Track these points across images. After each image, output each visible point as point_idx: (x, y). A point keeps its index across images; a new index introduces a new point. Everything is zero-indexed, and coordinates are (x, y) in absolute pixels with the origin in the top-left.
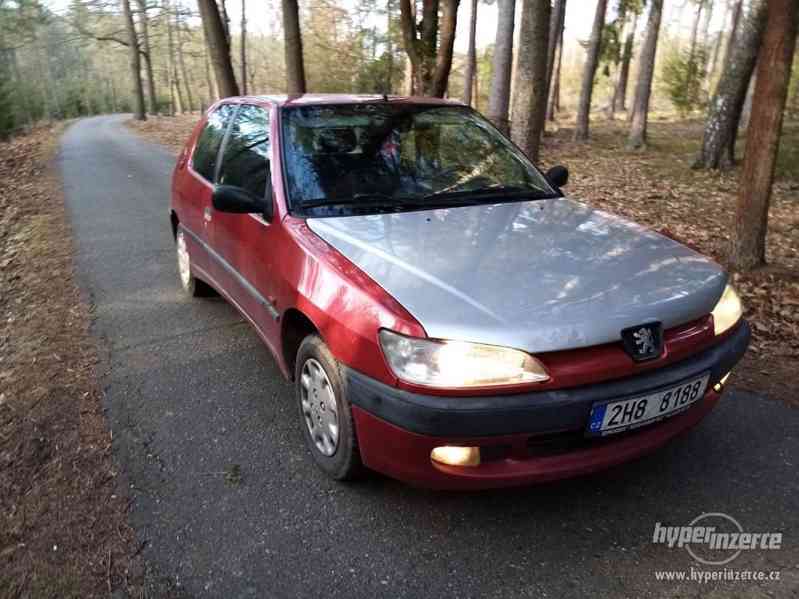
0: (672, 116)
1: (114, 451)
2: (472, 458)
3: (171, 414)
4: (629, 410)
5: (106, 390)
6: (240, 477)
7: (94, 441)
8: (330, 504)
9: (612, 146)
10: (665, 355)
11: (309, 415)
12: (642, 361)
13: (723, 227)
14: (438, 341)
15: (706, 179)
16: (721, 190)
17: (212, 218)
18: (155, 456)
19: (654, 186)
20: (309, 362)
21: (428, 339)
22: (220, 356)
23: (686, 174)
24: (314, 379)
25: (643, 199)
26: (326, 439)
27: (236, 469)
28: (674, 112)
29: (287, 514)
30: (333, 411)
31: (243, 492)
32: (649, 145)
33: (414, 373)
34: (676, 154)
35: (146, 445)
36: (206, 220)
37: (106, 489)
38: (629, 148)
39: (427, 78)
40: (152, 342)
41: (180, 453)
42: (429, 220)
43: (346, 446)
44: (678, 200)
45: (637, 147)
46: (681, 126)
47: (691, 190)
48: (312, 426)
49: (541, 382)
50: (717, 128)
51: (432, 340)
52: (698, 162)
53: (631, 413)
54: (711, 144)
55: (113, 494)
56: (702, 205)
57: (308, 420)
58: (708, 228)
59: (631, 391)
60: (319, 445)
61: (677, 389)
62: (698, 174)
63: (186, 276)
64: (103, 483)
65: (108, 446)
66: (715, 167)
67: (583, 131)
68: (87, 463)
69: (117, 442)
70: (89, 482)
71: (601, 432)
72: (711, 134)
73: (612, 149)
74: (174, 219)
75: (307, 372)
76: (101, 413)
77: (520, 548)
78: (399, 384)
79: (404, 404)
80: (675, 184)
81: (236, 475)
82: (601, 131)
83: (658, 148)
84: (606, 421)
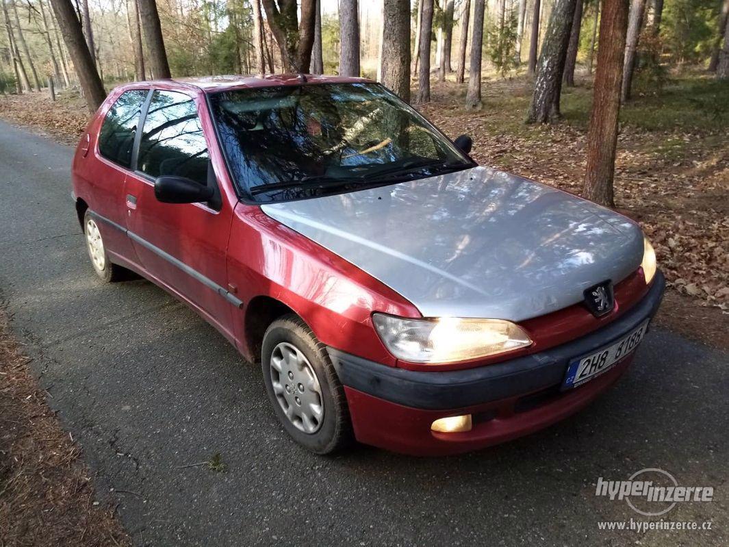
0: (494, 76)
1: (79, 455)
2: (466, 424)
3: (127, 408)
4: (595, 362)
5: (48, 390)
6: (222, 466)
7: (55, 446)
8: (319, 480)
9: (451, 106)
10: (616, 309)
11: (281, 395)
12: (601, 317)
13: (566, 175)
14: (432, 319)
15: (540, 132)
16: (554, 141)
17: (138, 207)
18: (126, 455)
19: (498, 141)
20: (281, 346)
21: (423, 318)
22: (158, 340)
23: (522, 128)
24: (288, 362)
25: (492, 154)
26: (305, 417)
27: (217, 458)
28: (495, 72)
29: (280, 496)
30: (313, 391)
31: (229, 480)
32: (484, 104)
33: (408, 351)
34: (509, 111)
35: (112, 443)
36: (128, 209)
37: (84, 497)
38: (468, 107)
39: (293, 50)
40: (82, 334)
41: (152, 448)
42: (380, 198)
43: (334, 424)
44: (521, 153)
45: (474, 106)
46: (505, 86)
47: (530, 143)
48: (287, 405)
49: (526, 347)
50: (545, 86)
51: (426, 319)
52: (531, 118)
53: (596, 364)
54: (541, 101)
55: (94, 501)
56: (542, 156)
57: (280, 401)
58: (553, 177)
59: (596, 345)
60: (296, 423)
61: (627, 339)
62: (532, 128)
63: (99, 263)
64: (80, 491)
65: (72, 449)
66: (545, 121)
67: (425, 93)
68: (56, 472)
69: (80, 444)
70: (64, 492)
71: (573, 385)
72: (540, 93)
73: (453, 108)
74: (81, 206)
75: (279, 355)
76: (51, 415)
77: (506, 497)
78: (398, 364)
79: (406, 383)
80: (515, 138)
81: (218, 464)
82: (439, 93)
83: (492, 106)
84: (578, 374)
